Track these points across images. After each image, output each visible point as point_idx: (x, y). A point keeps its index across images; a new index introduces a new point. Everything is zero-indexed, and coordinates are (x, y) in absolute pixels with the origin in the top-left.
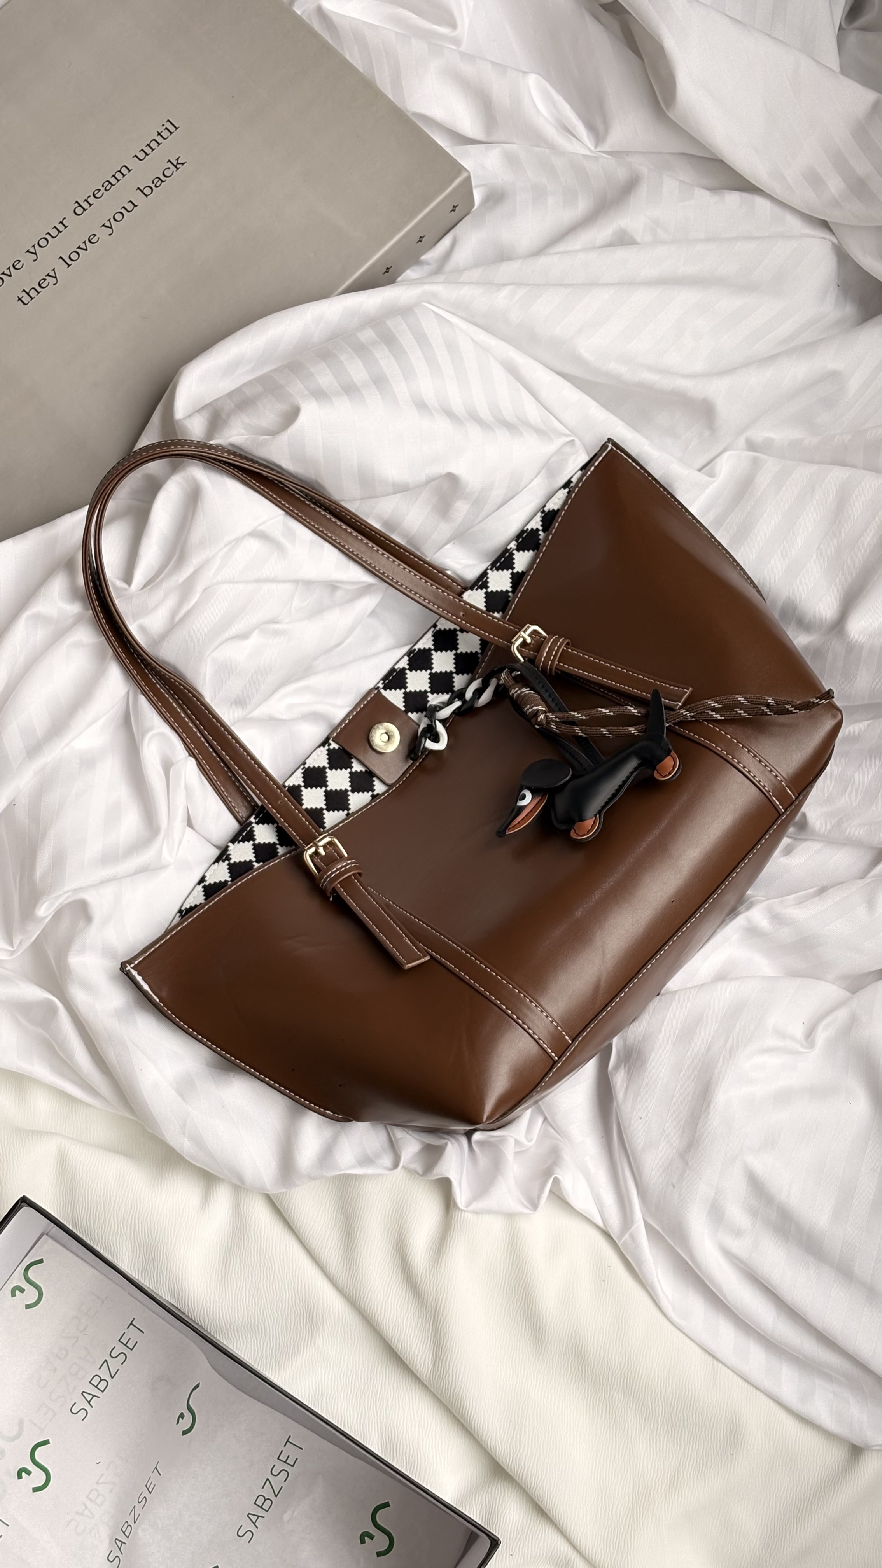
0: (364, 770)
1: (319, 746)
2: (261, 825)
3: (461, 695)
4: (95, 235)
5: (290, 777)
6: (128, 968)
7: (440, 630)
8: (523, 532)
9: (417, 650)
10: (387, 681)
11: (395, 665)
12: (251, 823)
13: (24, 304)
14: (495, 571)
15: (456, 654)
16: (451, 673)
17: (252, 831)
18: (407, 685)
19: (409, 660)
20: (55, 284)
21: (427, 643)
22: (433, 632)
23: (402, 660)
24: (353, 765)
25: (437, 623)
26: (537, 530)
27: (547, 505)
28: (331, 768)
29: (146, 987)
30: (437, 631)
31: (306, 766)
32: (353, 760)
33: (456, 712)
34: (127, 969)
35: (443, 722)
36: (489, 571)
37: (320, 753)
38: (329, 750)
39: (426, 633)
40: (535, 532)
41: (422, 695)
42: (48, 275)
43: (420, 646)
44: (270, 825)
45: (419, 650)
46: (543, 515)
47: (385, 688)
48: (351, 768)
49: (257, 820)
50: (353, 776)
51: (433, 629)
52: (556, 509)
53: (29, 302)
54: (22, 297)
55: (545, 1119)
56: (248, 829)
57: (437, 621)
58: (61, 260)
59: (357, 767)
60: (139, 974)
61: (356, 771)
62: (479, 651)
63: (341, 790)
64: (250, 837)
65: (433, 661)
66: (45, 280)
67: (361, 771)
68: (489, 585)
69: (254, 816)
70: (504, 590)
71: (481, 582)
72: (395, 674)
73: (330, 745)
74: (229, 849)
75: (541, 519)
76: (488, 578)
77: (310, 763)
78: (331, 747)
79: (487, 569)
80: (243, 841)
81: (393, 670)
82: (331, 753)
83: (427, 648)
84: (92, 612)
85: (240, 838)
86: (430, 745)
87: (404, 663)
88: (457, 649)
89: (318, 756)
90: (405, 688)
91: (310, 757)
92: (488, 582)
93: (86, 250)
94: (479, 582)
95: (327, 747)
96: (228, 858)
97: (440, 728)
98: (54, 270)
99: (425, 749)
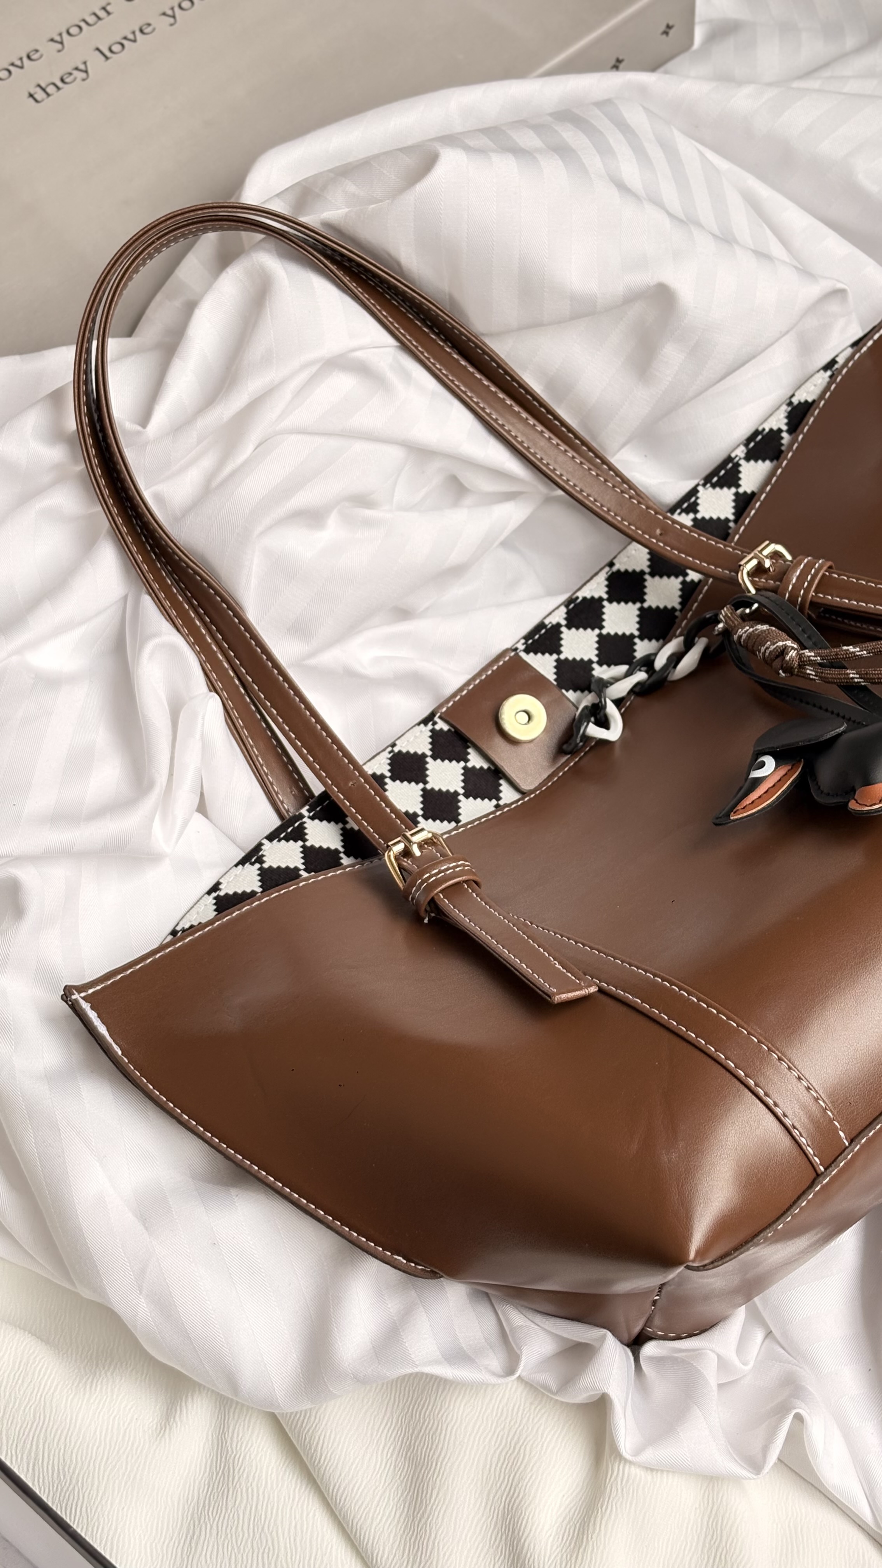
0: (486, 766)
1: (419, 724)
2: (317, 821)
3: (648, 663)
4: (149, 25)
5: (370, 760)
6: (76, 996)
7: (619, 571)
8: (756, 433)
9: (580, 599)
10: (530, 641)
11: (545, 618)
12: (301, 816)
13: (36, 101)
14: (711, 489)
15: (641, 609)
16: (632, 636)
17: (302, 827)
18: (562, 649)
19: (567, 613)
20: (84, 80)
21: (597, 588)
22: (607, 573)
23: (557, 611)
24: (469, 757)
25: (615, 561)
26: (780, 431)
27: (796, 394)
28: (434, 757)
29: (102, 1029)
30: (613, 573)
31: (396, 749)
32: (470, 750)
33: (637, 690)
34: (73, 997)
35: (618, 703)
36: (700, 488)
37: (418, 734)
38: (432, 731)
39: (596, 574)
40: (775, 434)
41: (586, 665)
42: (77, 69)
43: (586, 593)
44: (332, 823)
45: (585, 599)
46: (790, 409)
47: (527, 651)
48: (466, 761)
49: (311, 814)
50: (469, 774)
51: (607, 569)
52: (810, 400)
53: (43, 100)
54: (36, 93)
55: (769, 1334)
56: (296, 825)
57: (615, 558)
58: (97, 53)
59: (475, 761)
60: (92, 1008)
61: (474, 767)
62: (678, 607)
63: (448, 791)
64: (299, 835)
65: (604, 617)
66: (70, 74)
67: (482, 768)
68: (699, 508)
69: (307, 807)
70: (723, 517)
71: (688, 503)
72: (543, 631)
73: (435, 723)
74: (263, 847)
75: (786, 414)
76: (697, 498)
77: (403, 746)
78: (437, 727)
79: (698, 485)
80: (287, 839)
81: (541, 625)
82: (436, 736)
83: (596, 596)
84: (85, 466)
85: (282, 836)
86: (594, 731)
87: (560, 617)
88: (643, 601)
89: (416, 737)
90: (559, 652)
91: (403, 738)
92: (698, 504)
93: (135, 41)
94: (683, 503)
95: (430, 726)
96: (260, 860)
97: (612, 710)
98: (85, 63)
99: (586, 739)
